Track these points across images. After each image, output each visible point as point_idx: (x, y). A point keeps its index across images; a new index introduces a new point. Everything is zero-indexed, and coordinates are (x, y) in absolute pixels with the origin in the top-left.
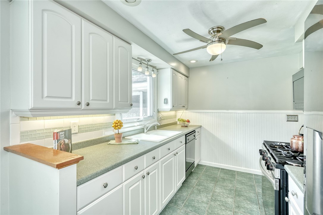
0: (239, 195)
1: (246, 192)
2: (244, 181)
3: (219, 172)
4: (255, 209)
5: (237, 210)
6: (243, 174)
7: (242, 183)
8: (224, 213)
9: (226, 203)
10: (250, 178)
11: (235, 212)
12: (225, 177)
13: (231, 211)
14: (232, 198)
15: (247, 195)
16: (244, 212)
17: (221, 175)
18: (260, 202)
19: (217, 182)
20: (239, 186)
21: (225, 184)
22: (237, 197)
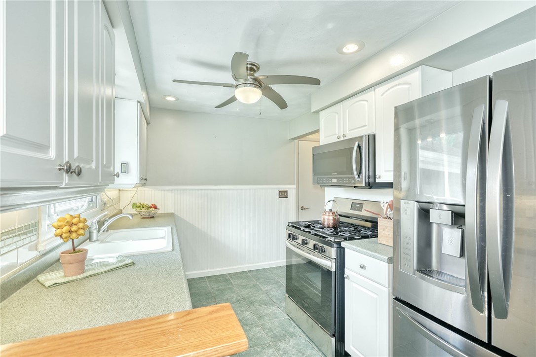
0: (252, 303)
1: (256, 296)
2: (244, 283)
3: (208, 284)
4: (276, 311)
5: (262, 322)
6: (237, 275)
7: (245, 287)
8: (252, 334)
9: (245, 320)
10: (248, 277)
11: (262, 325)
12: (220, 287)
13: (257, 326)
14: (247, 310)
15: (259, 299)
16: (270, 320)
17: (213, 286)
18: (274, 300)
19: (215, 298)
20: (244, 292)
21: (227, 296)
22: (251, 307)
